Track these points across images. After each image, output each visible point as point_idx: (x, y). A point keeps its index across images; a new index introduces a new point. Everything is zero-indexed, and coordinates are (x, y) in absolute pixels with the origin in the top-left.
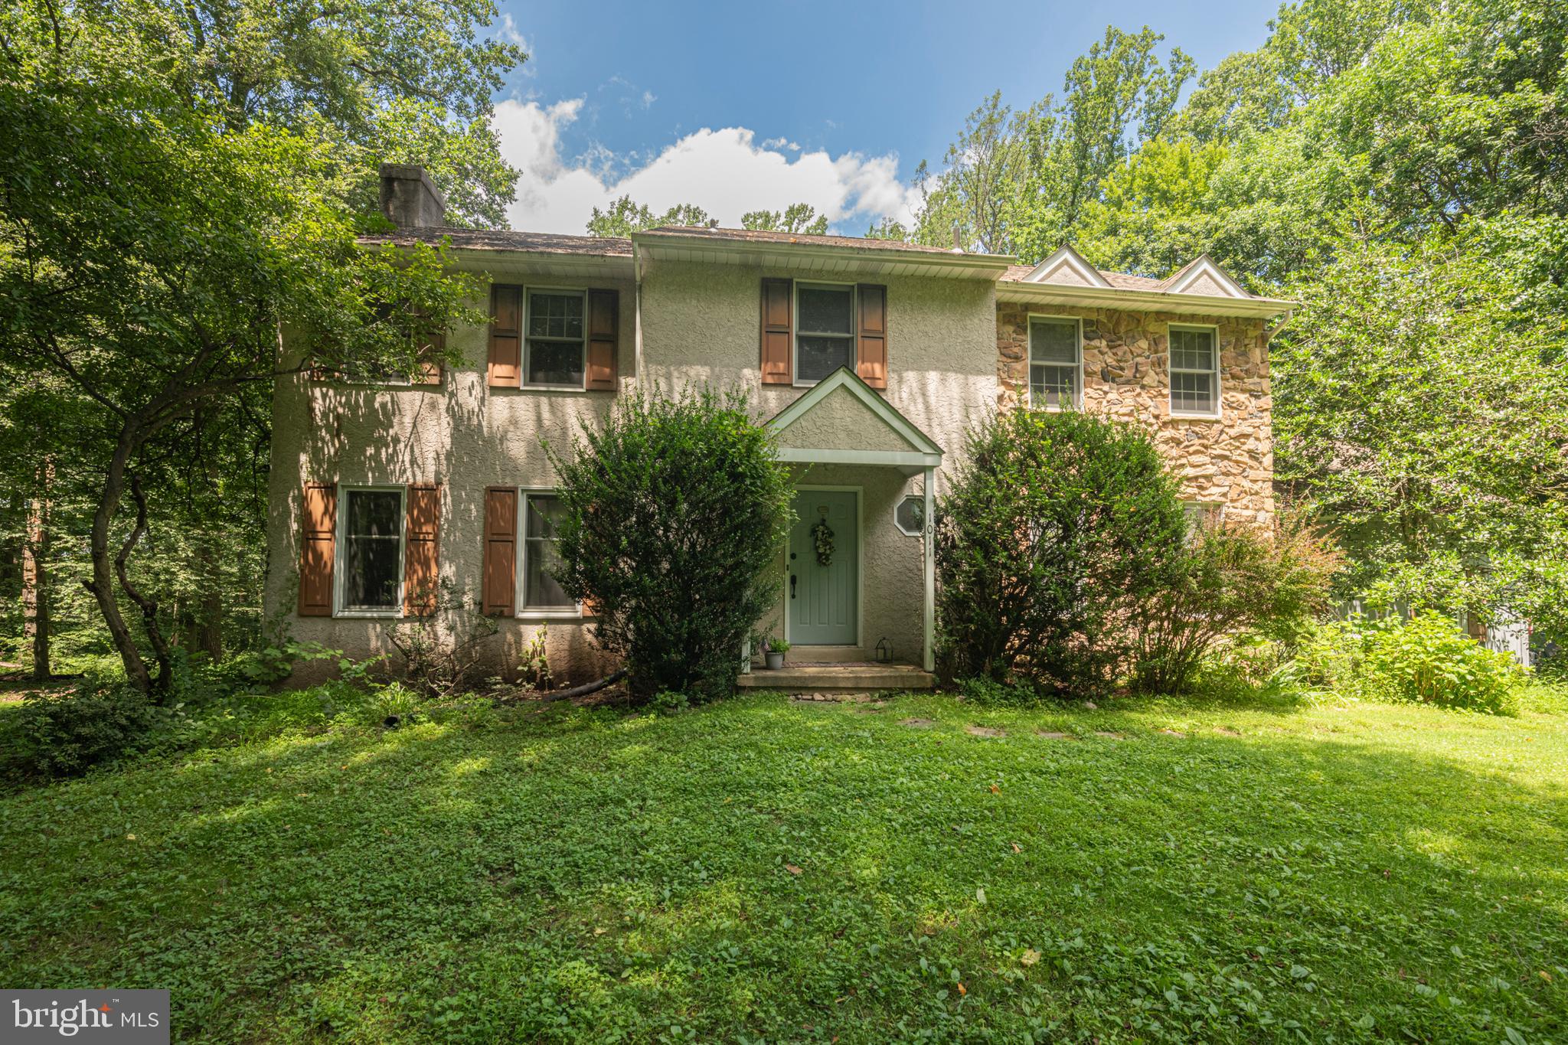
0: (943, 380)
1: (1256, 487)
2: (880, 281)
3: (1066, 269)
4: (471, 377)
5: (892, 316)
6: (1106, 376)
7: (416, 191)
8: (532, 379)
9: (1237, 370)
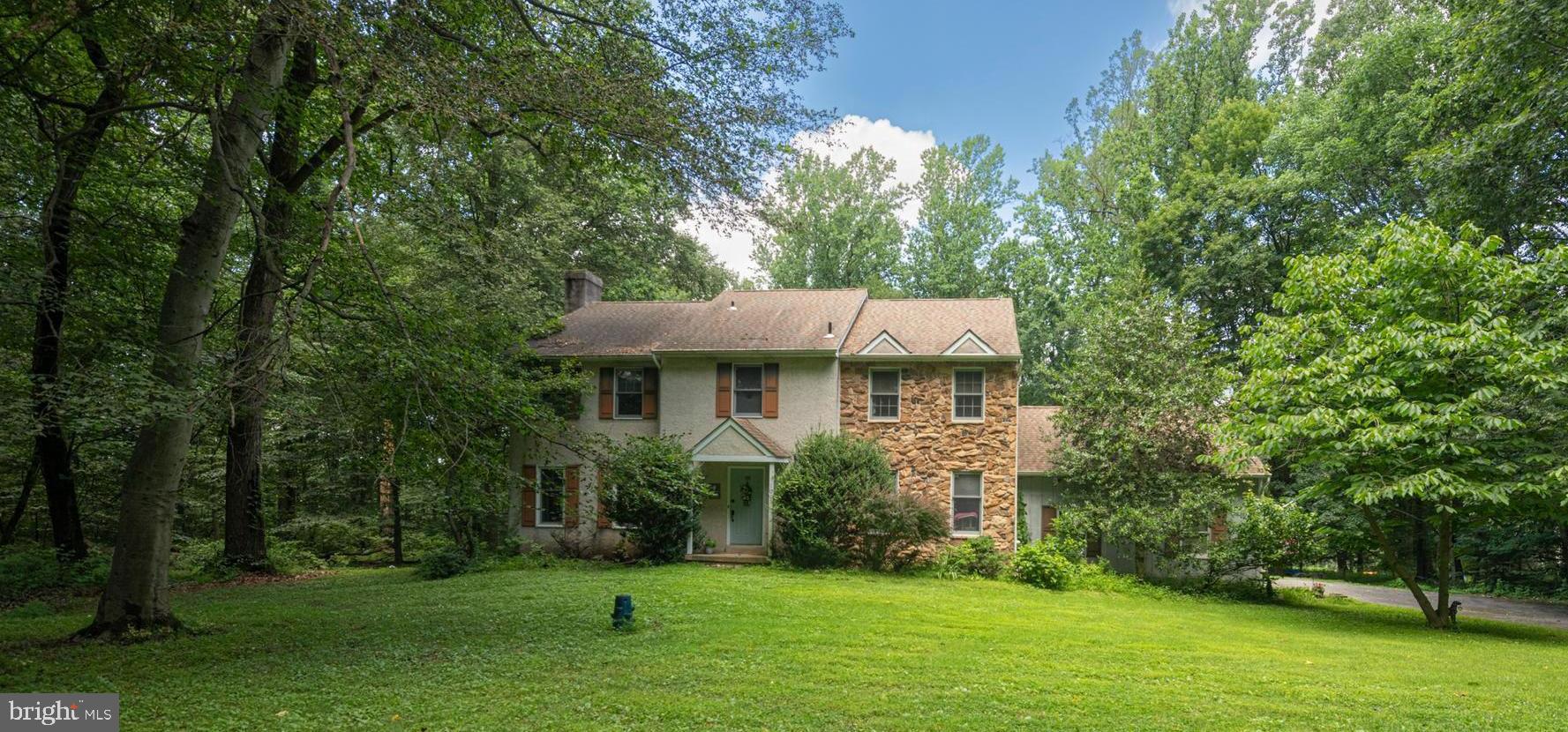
1: (1004, 462)
2: (775, 361)
3: (885, 344)
4: (591, 414)
5: (781, 379)
6: (913, 401)
7: (583, 286)
8: (621, 413)
9: (995, 393)
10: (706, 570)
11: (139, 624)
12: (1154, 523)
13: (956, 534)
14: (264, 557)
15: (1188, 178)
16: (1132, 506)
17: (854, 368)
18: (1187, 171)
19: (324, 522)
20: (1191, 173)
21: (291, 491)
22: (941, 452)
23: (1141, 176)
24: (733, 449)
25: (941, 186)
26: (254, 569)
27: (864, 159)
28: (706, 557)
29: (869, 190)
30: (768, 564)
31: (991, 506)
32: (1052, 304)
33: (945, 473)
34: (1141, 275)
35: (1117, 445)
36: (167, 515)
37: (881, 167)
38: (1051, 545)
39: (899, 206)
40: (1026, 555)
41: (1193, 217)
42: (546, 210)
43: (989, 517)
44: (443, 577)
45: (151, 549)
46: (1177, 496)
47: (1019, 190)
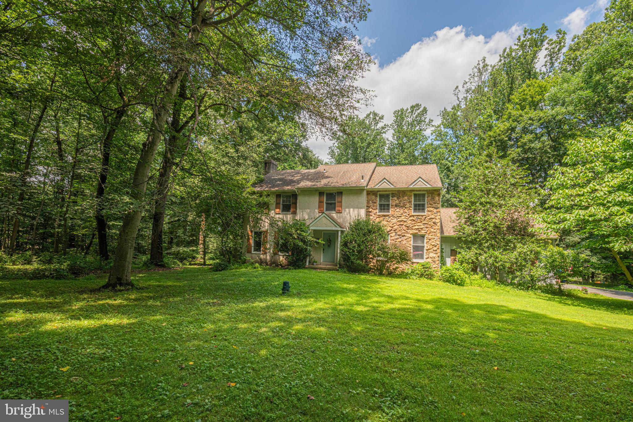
0: (354, 210)
1: (435, 231)
2: (341, 191)
3: (385, 183)
4: (273, 211)
5: (343, 198)
6: (396, 206)
7: (270, 165)
8: (283, 211)
9: (431, 202)
10: (314, 272)
11: (121, 285)
12: (504, 257)
13: (414, 260)
14: (162, 261)
15: (510, 113)
16: (494, 250)
17: (371, 193)
18: (509, 110)
19: (182, 249)
20: (511, 111)
21: (172, 239)
22: (408, 227)
23: (488, 114)
24: (325, 225)
25: (401, 124)
26: (159, 265)
27: (371, 116)
28: (313, 266)
29: (373, 127)
30: (338, 270)
31: (429, 249)
32: (448, 168)
33: (410, 235)
34: (495, 152)
35: (486, 224)
36: (132, 246)
37: (377, 118)
38: (458, 266)
39: (385, 132)
40: (446, 270)
41: (513, 129)
42: (258, 139)
43: (428, 253)
44: (220, 271)
45: (126, 258)
46: (515, 247)
47: (433, 123)
